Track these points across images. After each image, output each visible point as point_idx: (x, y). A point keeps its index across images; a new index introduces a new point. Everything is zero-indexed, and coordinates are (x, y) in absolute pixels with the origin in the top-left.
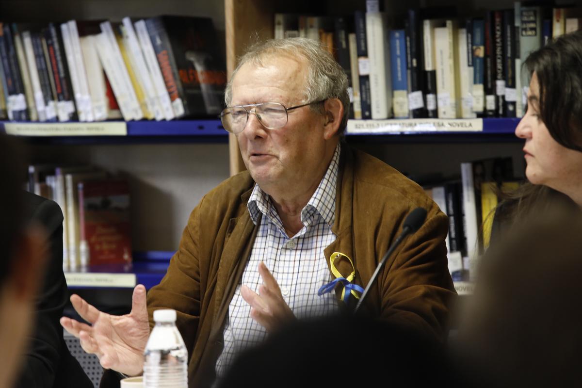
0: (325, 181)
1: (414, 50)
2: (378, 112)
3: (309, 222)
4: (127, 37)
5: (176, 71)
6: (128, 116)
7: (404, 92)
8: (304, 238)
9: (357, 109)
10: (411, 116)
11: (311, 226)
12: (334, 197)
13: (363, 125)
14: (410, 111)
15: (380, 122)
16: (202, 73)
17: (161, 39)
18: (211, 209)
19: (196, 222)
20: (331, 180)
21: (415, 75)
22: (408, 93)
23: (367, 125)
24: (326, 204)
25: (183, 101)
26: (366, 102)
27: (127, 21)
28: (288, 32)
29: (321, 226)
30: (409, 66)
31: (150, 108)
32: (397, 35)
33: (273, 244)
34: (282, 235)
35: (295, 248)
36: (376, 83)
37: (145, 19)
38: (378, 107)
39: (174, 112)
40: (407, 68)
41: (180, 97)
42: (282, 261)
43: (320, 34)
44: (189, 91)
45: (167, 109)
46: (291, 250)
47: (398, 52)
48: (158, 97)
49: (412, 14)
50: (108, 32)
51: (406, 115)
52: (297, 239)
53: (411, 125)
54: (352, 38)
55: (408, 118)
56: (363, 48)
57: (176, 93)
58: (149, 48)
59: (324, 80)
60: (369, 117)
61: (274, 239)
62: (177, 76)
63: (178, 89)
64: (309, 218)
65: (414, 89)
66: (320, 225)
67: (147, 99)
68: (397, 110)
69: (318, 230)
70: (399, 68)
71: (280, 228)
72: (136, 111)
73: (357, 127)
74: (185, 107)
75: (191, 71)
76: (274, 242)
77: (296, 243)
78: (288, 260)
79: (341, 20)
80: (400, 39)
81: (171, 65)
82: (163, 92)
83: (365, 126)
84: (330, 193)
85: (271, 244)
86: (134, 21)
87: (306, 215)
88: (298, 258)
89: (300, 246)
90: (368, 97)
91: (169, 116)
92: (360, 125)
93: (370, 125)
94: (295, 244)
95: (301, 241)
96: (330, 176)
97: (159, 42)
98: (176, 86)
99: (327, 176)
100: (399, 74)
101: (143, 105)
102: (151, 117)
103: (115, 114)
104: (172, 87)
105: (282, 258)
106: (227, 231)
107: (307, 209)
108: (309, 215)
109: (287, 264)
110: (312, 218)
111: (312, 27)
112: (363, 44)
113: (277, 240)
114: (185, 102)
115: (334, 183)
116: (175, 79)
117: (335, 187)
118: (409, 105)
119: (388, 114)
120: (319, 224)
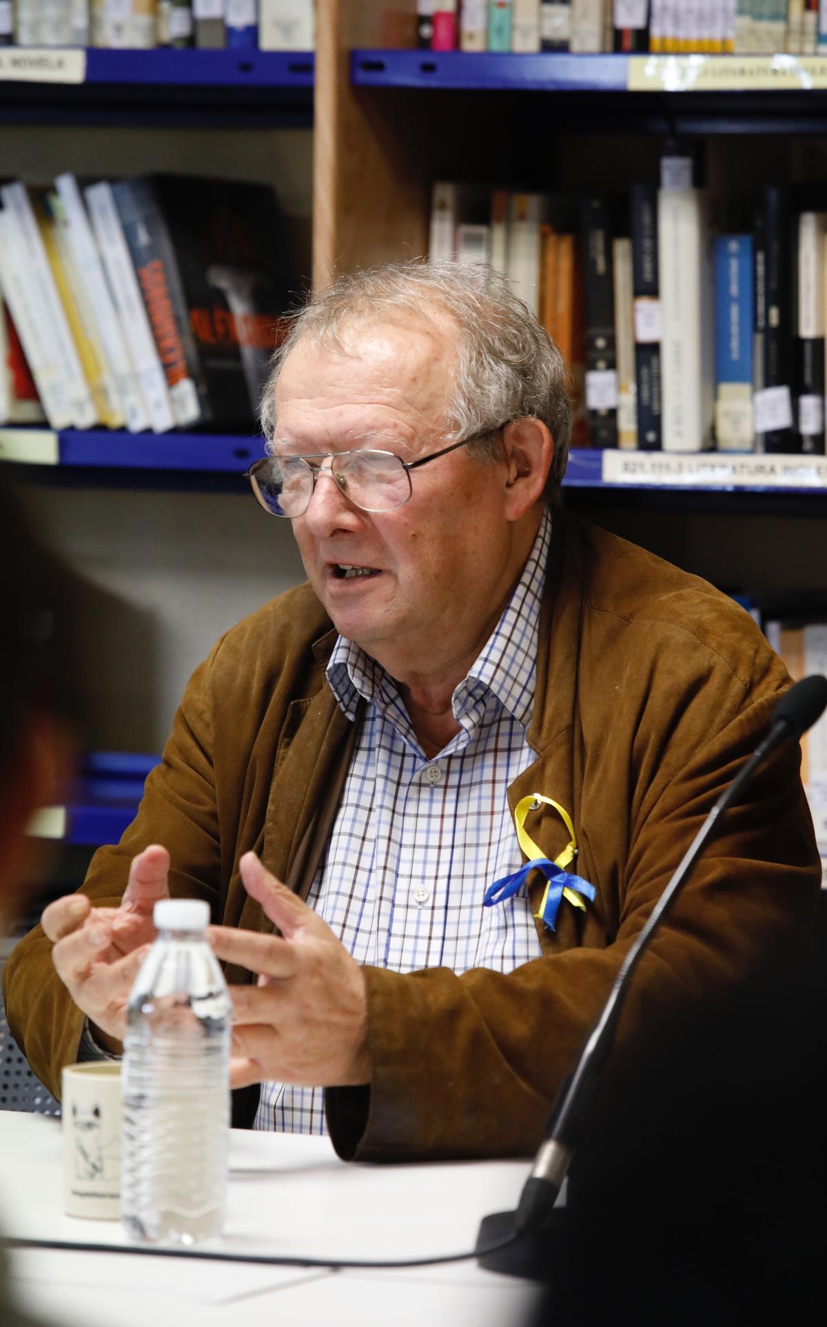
0: (511, 616)
1: (774, 285)
2: (679, 434)
3: (475, 717)
4: (66, 223)
5: (182, 312)
6: (59, 419)
7: (745, 388)
8: (463, 757)
9: (627, 424)
10: (760, 448)
11: (480, 726)
12: (533, 652)
13: (642, 466)
14: (756, 435)
15: (686, 460)
16: (246, 320)
17: (151, 231)
18: (242, 671)
19: (203, 701)
20: (525, 611)
21: (773, 347)
22: (754, 391)
23: (653, 466)
24: (513, 672)
25: (197, 385)
26: (649, 408)
27: (66, 185)
28: (465, 229)
29: (505, 726)
30: (761, 323)
31: (114, 399)
32: (734, 246)
33: (388, 771)
34: (409, 750)
35: (443, 783)
36: (678, 362)
37: (112, 181)
38: (678, 422)
39: (174, 413)
40: (755, 329)
41: (191, 375)
42: (410, 815)
43: (543, 237)
44: (213, 363)
45: (158, 405)
46: (433, 786)
47: (734, 289)
48: (135, 376)
49: (773, 196)
50: (18, 209)
51: (748, 446)
52: (446, 761)
53: (760, 469)
54: (622, 249)
55: (752, 452)
56: (648, 276)
57: (180, 365)
58: (117, 253)
59: (498, 375)
60: (656, 446)
61: (390, 758)
62: (185, 324)
63: (186, 357)
64: (474, 707)
65: (770, 381)
66: (502, 723)
67: (107, 379)
68: (725, 433)
69: (497, 735)
70: (735, 329)
71: (404, 731)
72: (79, 405)
73: (627, 467)
74: (202, 400)
75: (218, 314)
76: (389, 764)
77: (445, 768)
78: (426, 812)
79: (596, 204)
80: (739, 256)
81: (170, 296)
82: (149, 361)
83: (648, 467)
84: (524, 646)
85: (381, 769)
86: (84, 184)
87: (466, 700)
88: (450, 809)
89: (454, 780)
90: (655, 397)
91: (162, 421)
92: (634, 465)
93: (661, 466)
94: (442, 772)
95: (456, 765)
96: (523, 601)
97: (143, 238)
98: (183, 349)
99: (515, 603)
100: (735, 344)
101: (98, 393)
102: (116, 421)
103: (27, 411)
104: (172, 350)
105: (411, 808)
106: (283, 731)
107: (466, 688)
108: (471, 701)
109: (423, 823)
110: (481, 707)
111: (522, 217)
112: (647, 266)
113: (397, 760)
114: (204, 389)
115: (533, 619)
116: (180, 330)
117: (537, 627)
118: (754, 422)
119: (704, 440)
120: (500, 720)
